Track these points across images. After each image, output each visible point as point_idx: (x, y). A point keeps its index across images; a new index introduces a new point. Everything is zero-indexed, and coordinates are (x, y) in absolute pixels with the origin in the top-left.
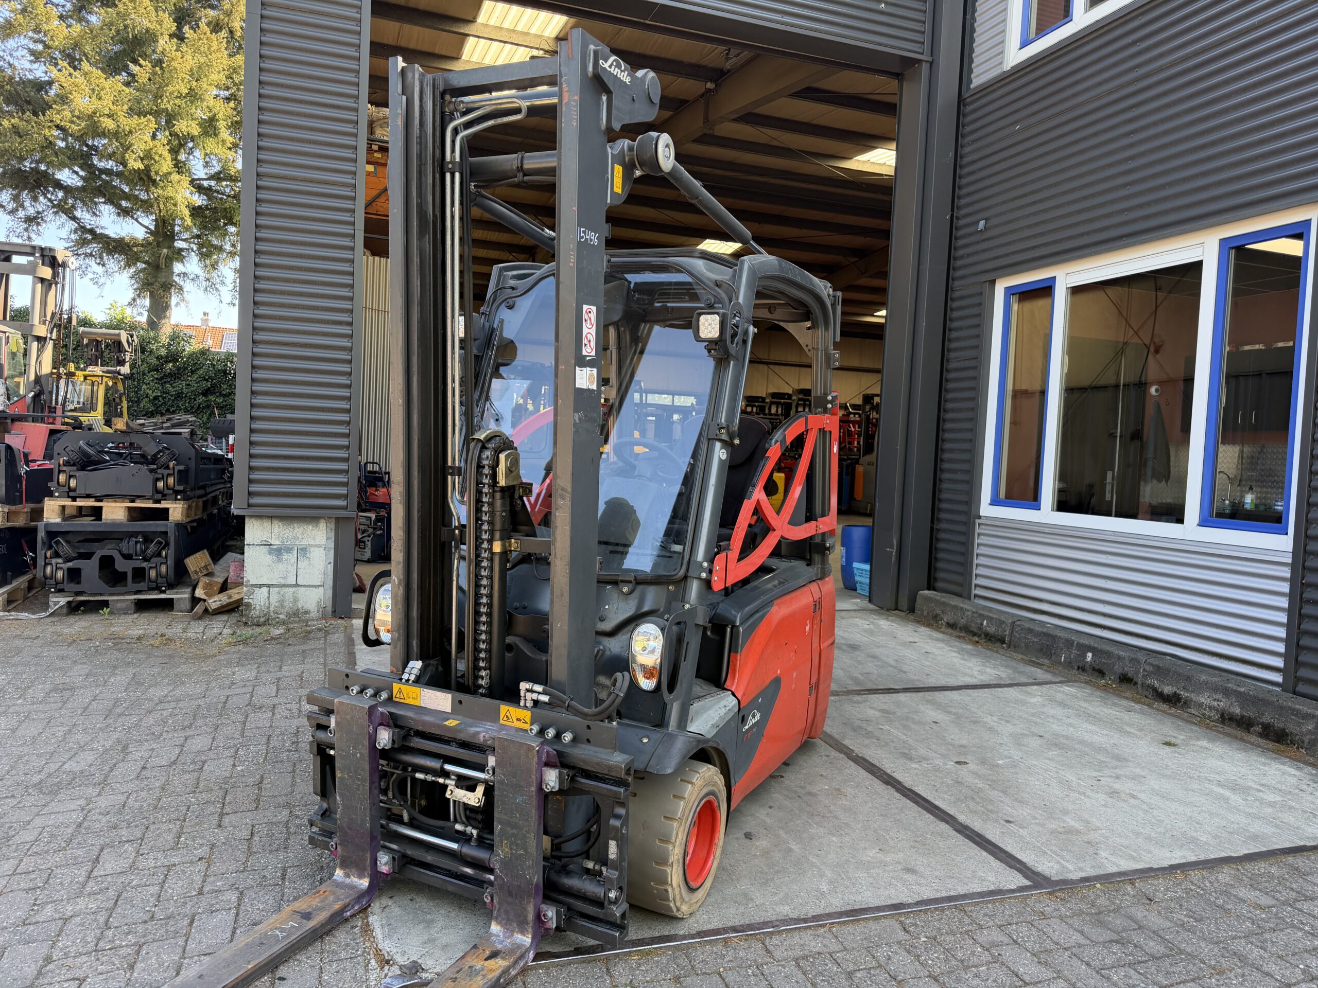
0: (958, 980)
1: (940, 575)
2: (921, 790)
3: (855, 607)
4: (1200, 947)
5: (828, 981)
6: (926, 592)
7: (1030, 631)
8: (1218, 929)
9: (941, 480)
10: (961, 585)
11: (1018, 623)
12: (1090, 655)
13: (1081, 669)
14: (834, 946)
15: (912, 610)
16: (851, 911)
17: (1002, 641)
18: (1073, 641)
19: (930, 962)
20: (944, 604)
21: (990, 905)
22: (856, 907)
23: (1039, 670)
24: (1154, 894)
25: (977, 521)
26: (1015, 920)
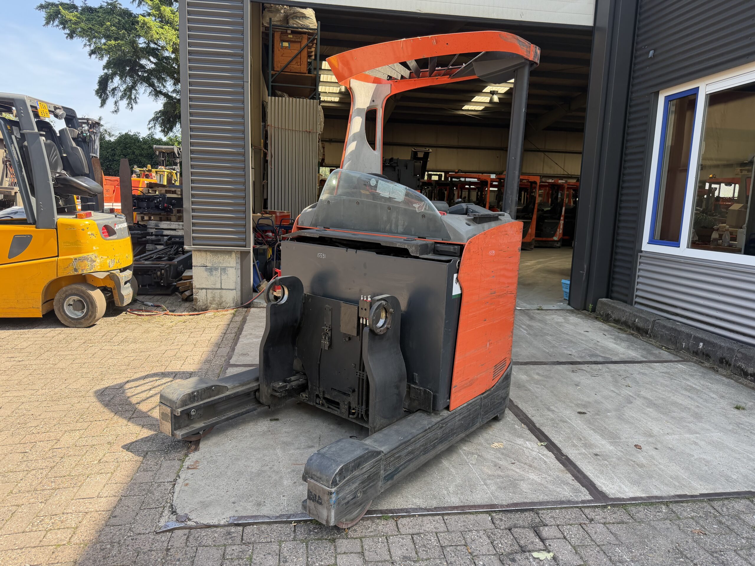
0: (513, 560)
1: (615, 289)
2: (546, 430)
3: (558, 308)
4: (699, 554)
5: (427, 551)
6: (604, 299)
7: (664, 327)
8: (719, 543)
9: (618, 227)
10: (627, 295)
11: (658, 321)
12: (701, 344)
13: (696, 353)
14: (442, 527)
15: (594, 310)
16: (461, 506)
17: (647, 333)
18: (691, 335)
19: (500, 545)
20: (613, 307)
21: (557, 511)
22: (466, 504)
23: (666, 352)
24: (681, 513)
25: (640, 254)
26: (571, 522)
